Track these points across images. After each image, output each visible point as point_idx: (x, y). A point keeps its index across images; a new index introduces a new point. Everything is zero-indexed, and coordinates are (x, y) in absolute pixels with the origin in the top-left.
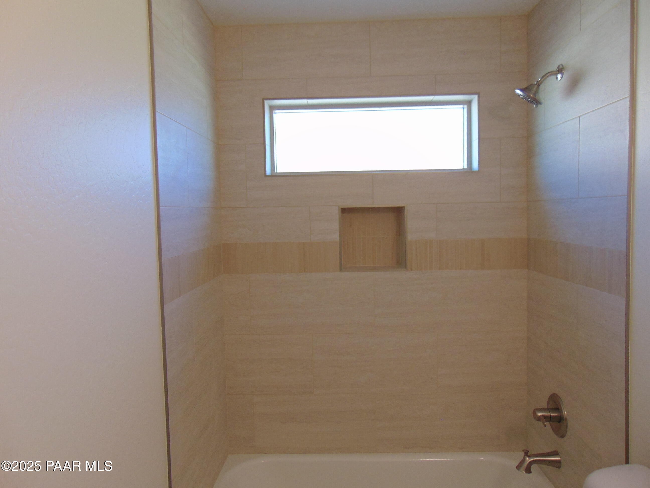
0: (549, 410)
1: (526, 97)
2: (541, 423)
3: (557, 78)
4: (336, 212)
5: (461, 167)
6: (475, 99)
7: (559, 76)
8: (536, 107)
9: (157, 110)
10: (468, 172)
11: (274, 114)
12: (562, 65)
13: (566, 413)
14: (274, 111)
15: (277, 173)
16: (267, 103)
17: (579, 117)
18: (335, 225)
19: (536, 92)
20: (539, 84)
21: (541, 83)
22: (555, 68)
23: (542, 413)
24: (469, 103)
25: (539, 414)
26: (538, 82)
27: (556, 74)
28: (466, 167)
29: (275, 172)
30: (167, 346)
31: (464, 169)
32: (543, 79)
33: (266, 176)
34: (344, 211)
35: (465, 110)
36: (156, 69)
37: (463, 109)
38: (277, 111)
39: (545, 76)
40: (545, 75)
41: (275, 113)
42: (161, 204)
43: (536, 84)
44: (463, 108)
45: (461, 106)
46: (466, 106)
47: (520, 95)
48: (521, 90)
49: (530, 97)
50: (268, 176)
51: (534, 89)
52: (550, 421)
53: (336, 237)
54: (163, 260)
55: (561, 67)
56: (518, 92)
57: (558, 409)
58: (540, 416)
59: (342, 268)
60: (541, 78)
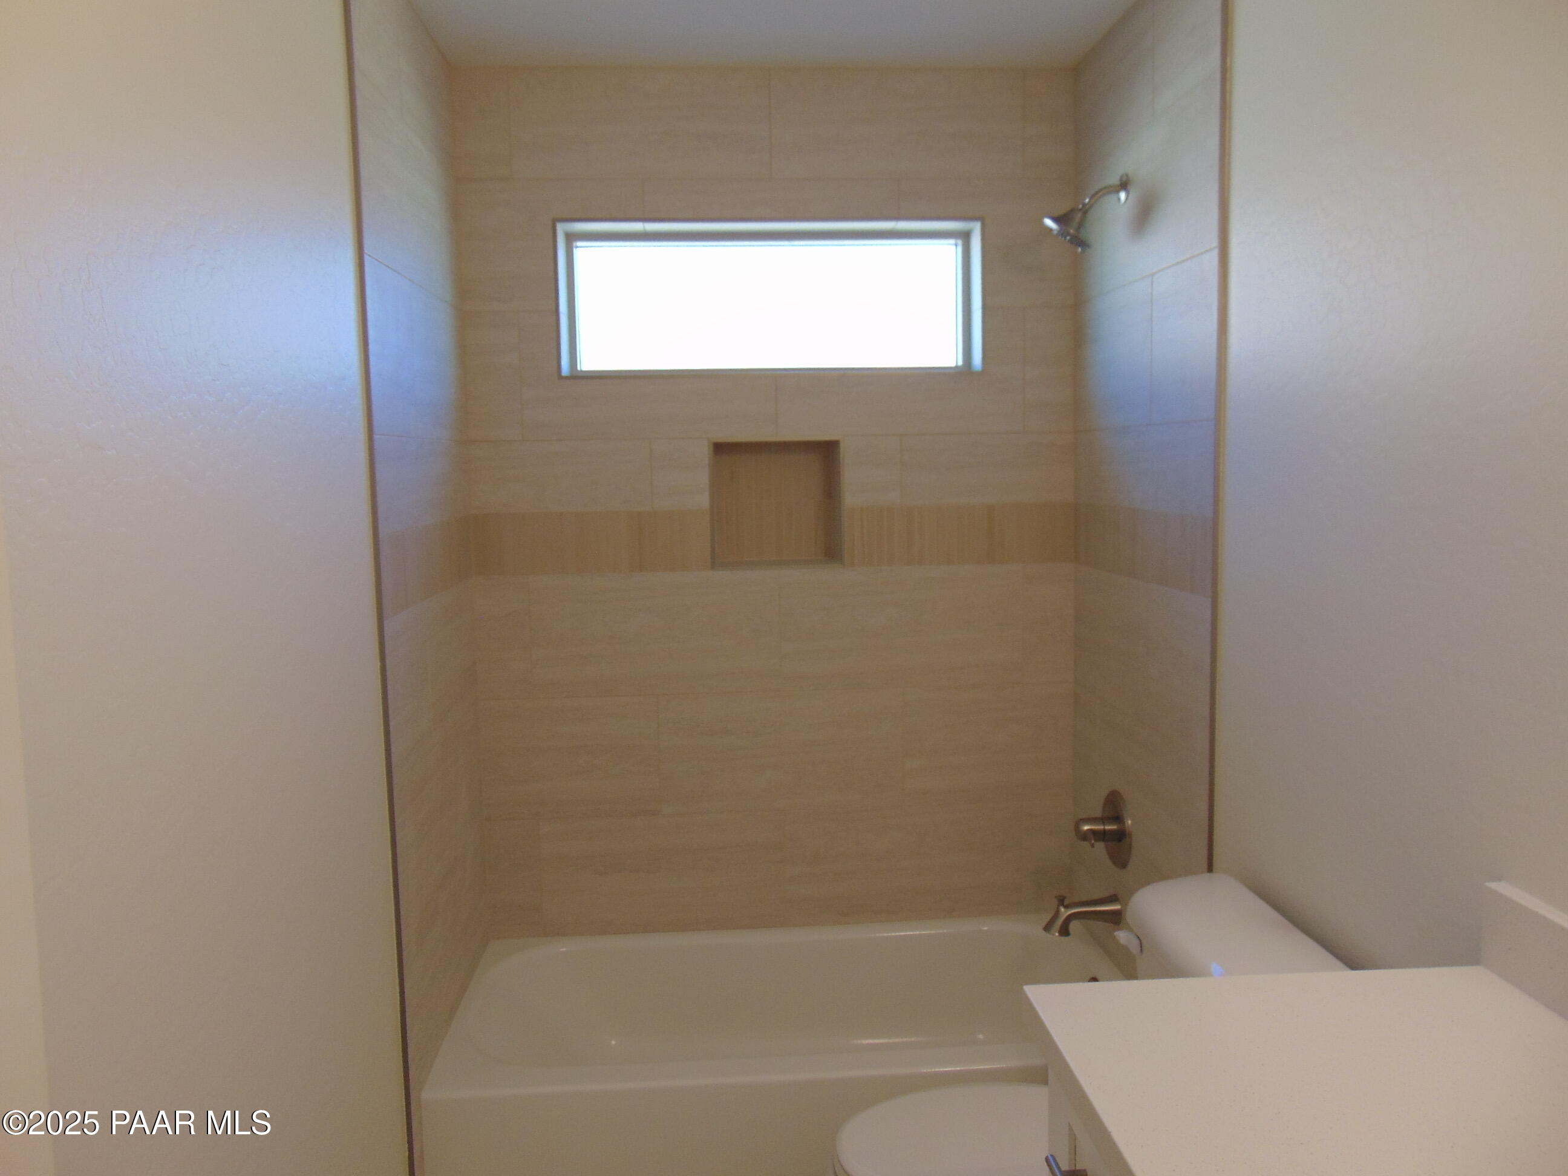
0: (1102, 820)
1: (1063, 233)
2: (1086, 844)
3: (1119, 199)
4: (704, 452)
5: (953, 365)
6: (976, 228)
7: (1123, 195)
8: (1083, 251)
9: (366, 251)
10: (964, 372)
11: (574, 250)
12: (1127, 175)
13: (1130, 822)
14: (574, 244)
15: (581, 371)
16: (561, 228)
17: (1152, 275)
18: (704, 477)
19: (1081, 225)
20: (1085, 210)
21: (1091, 206)
22: (1114, 180)
23: (1091, 824)
24: (966, 237)
25: (1086, 828)
26: (1084, 205)
27: (1118, 192)
28: (960, 363)
29: (579, 369)
30: (390, 697)
31: (957, 367)
32: (1093, 201)
33: (561, 377)
34: (720, 448)
35: (960, 249)
36: (364, 172)
37: (955, 247)
38: (579, 244)
39: (1098, 195)
40: (1097, 193)
41: (577, 247)
42: (376, 430)
43: (1080, 210)
44: (956, 245)
45: (952, 241)
46: (960, 242)
47: (1051, 230)
48: (1055, 219)
49: (1068, 234)
50: (566, 378)
51: (1078, 216)
52: (1103, 840)
53: (703, 500)
54: (380, 537)
55: (1124, 179)
56: (1049, 222)
57: (1118, 818)
58: (1088, 830)
59: (716, 562)
60: (1090, 199)
